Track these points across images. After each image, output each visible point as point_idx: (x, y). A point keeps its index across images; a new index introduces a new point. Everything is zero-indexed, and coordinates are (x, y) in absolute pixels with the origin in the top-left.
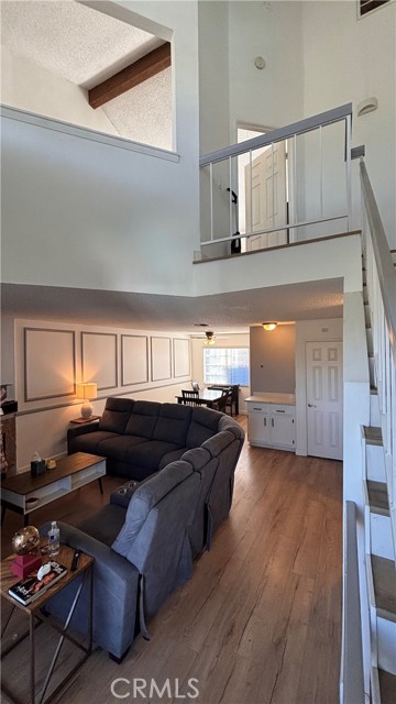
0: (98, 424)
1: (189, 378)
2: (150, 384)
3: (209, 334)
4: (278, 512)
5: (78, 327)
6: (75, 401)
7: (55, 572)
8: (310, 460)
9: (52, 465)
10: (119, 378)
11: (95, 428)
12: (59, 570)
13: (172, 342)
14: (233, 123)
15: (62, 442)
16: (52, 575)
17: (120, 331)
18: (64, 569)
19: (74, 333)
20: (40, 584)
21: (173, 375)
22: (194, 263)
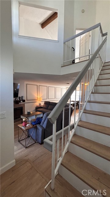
2: (55, 99)
5: (38, 84)
6: (37, 101)
9: (31, 113)
10: (48, 97)
11: (41, 108)
12: (30, 125)
13: (62, 89)
14: (75, 29)
15: (34, 110)
17: (48, 85)
19: (37, 85)
22: (62, 67)
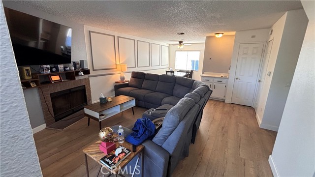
0: (128, 84)
1: (168, 66)
3: (181, 42)
4: (223, 128)
5: (116, 34)
6: (117, 72)
7: (125, 153)
8: (232, 105)
9: (109, 100)
10: (136, 64)
11: (127, 85)
12: (127, 151)
13: (161, 47)
15: (112, 91)
16: (124, 154)
17: (136, 38)
18: (130, 151)
19: (114, 36)
20: (118, 158)
21: (160, 64)
